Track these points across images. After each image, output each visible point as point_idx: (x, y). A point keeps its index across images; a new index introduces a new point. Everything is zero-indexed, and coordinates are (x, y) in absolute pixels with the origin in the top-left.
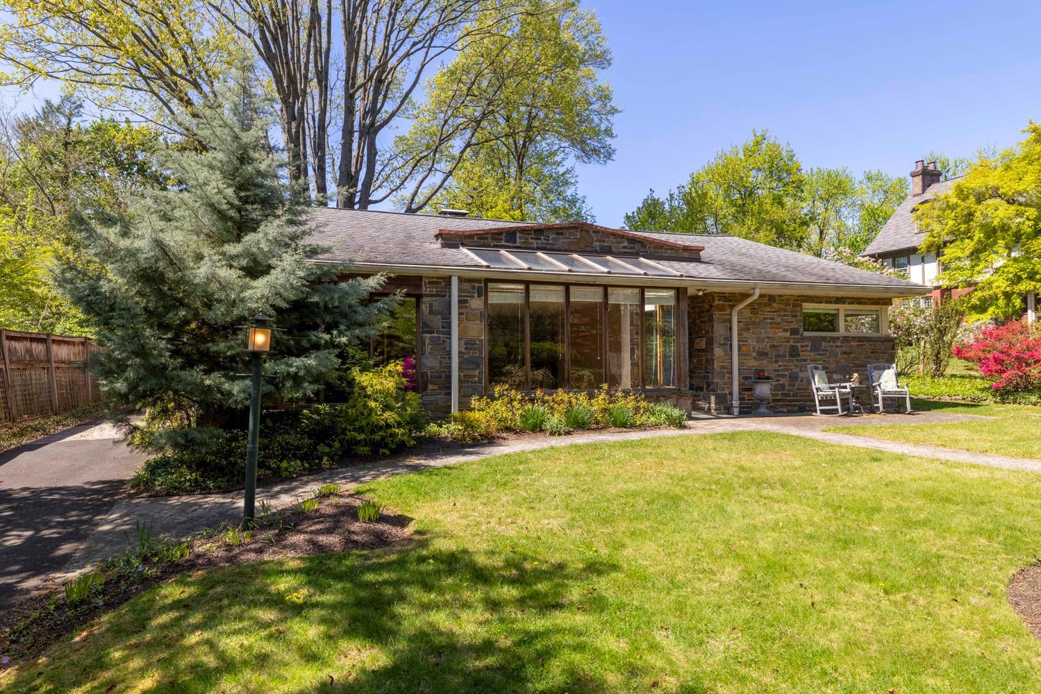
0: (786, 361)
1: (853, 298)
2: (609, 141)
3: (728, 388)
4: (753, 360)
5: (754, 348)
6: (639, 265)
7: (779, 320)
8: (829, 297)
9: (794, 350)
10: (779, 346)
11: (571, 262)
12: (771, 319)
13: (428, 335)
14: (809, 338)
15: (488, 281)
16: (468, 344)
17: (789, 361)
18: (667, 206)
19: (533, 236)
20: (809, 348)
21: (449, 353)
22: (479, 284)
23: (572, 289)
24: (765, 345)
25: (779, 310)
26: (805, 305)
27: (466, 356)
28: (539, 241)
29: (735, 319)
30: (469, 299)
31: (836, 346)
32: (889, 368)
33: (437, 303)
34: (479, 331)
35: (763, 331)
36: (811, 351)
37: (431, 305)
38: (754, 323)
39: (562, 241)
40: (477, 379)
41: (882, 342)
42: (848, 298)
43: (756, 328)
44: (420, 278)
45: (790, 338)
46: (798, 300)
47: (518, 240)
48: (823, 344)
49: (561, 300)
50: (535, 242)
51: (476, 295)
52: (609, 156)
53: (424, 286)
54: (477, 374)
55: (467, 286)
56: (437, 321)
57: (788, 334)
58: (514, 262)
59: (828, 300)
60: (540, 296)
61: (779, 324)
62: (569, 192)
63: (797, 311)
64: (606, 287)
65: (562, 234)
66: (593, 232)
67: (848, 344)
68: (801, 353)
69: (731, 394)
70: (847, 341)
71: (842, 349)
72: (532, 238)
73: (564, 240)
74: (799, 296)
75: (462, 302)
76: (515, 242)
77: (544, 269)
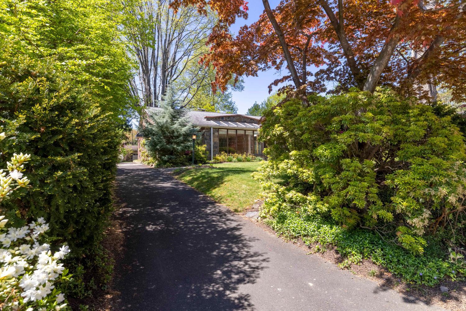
2: (242, 84)
6: (253, 125)
11: (237, 124)
13: (206, 141)
15: (219, 129)
16: (215, 143)
18: (261, 106)
21: (211, 145)
22: (217, 129)
23: (238, 131)
27: (214, 146)
28: (229, 119)
30: (215, 133)
33: (208, 134)
34: (217, 140)
37: (206, 134)
44: (204, 128)
49: (235, 133)
52: (242, 89)
53: (205, 130)
54: (217, 149)
55: (214, 130)
56: (208, 138)
58: (224, 124)
60: (230, 132)
62: (229, 100)
64: (245, 130)
72: (227, 119)
73: (235, 119)
75: (213, 133)
76: (224, 119)
77: (231, 126)
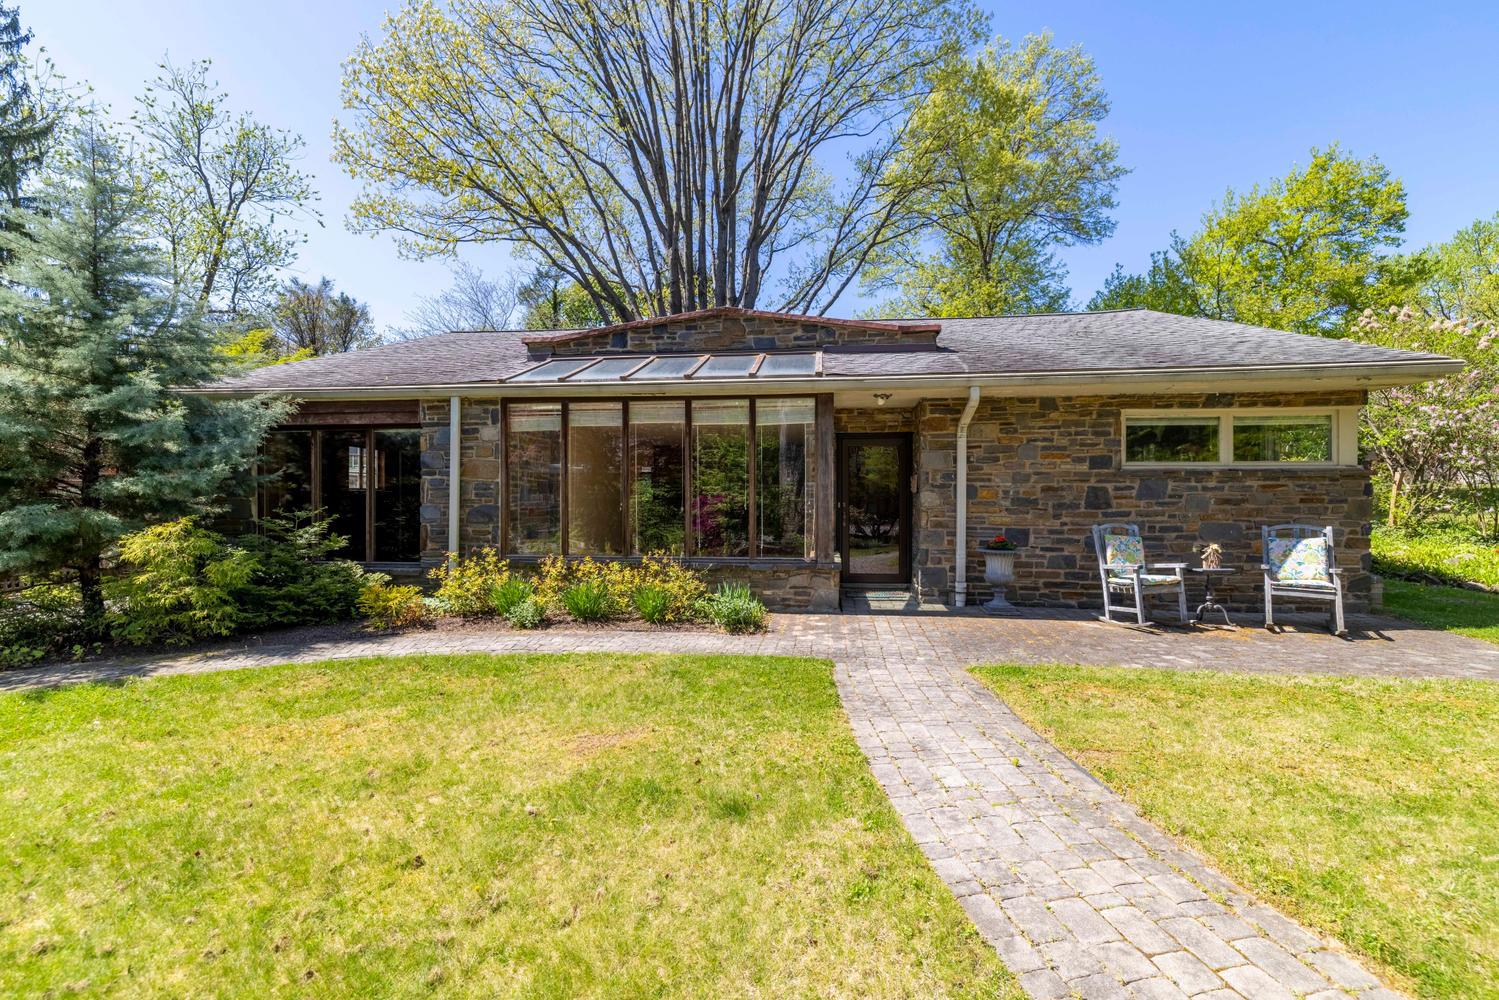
0: (1079, 515)
1: (1255, 395)
3: (947, 560)
4: (1004, 513)
5: (1006, 493)
7: (1065, 442)
8: (1191, 396)
9: (1096, 497)
10: (1062, 489)
12: (1045, 440)
13: (429, 477)
14: (1134, 474)
15: (507, 400)
17: (1086, 515)
19: (652, 334)
20: (1134, 493)
21: (449, 501)
22: (494, 407)
23: (635, 405)
24: (1034, 488)
25: (1066, 424)
26: (1126, 413)
27: (476, 505)
28: (660, 341)
29: (962, 444)
30: (479, 427)
31: (1205, 489)
32: (1315, 534)
33: (437, 435)
34: (492, 471)
35: (1028, 463)
36: (1140, 497)
37: (431, 438)
38: (1008, 449)
39: (695, 338)
40: (490, 537)
41: (1333, 479)
42: (1242, 395)
43: (1011, 457)
44: (416, 402)
45: (1088, 475)
46: (1110, 405)
47: (629, 342)
48: (1171, 484)
49: (618, 423)
50: (654, 342)
51: (489, 422)
53: (421, 413)
54: (490, 529)
55: (473, 410)
57: (1084, 467)
59: (1188, 401)
60: (586, 418)
61: (1064, 448)
63: (1109, 425)
65: (695, 328)
66: (745, 320)
67: (1237, 484)
68: (1114, 502)
69: (953, 569)
70: (1233, 479)
71: (1219, 494)
72: (650, 338)
73: (696, 337)
74: (1114, 397)
75: (466, 432)
76: (625, 346)
77: (585, 379)
